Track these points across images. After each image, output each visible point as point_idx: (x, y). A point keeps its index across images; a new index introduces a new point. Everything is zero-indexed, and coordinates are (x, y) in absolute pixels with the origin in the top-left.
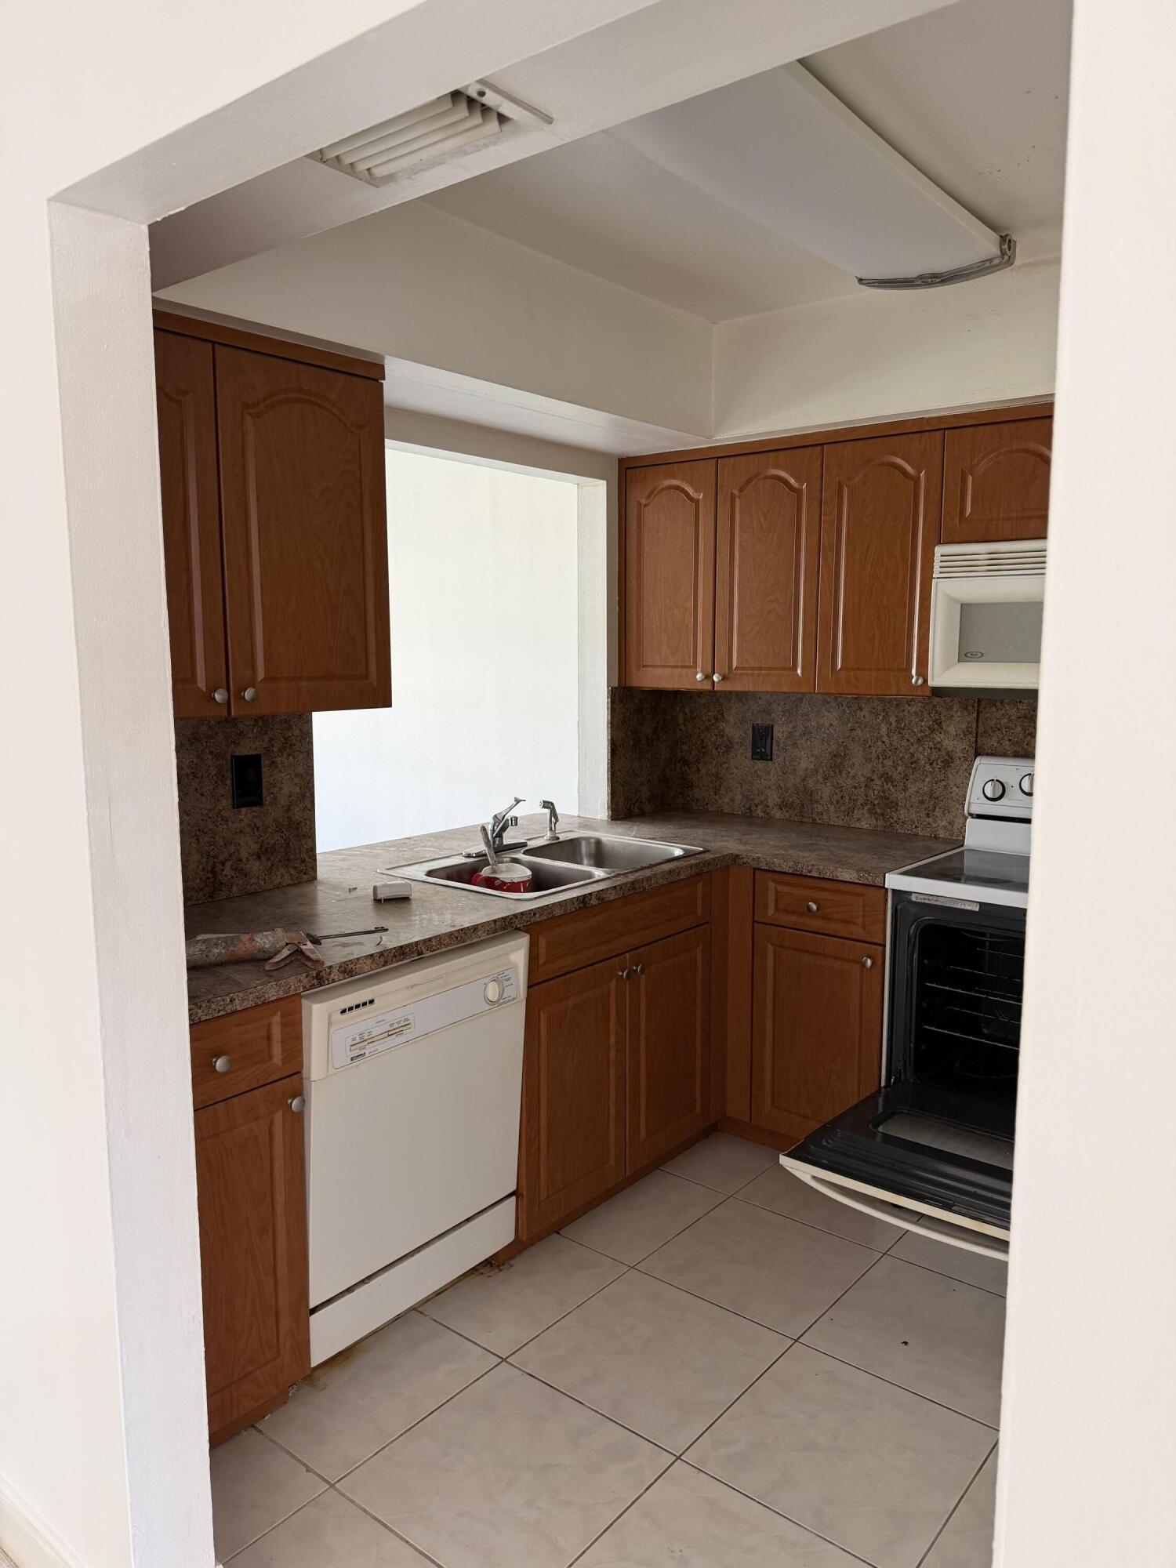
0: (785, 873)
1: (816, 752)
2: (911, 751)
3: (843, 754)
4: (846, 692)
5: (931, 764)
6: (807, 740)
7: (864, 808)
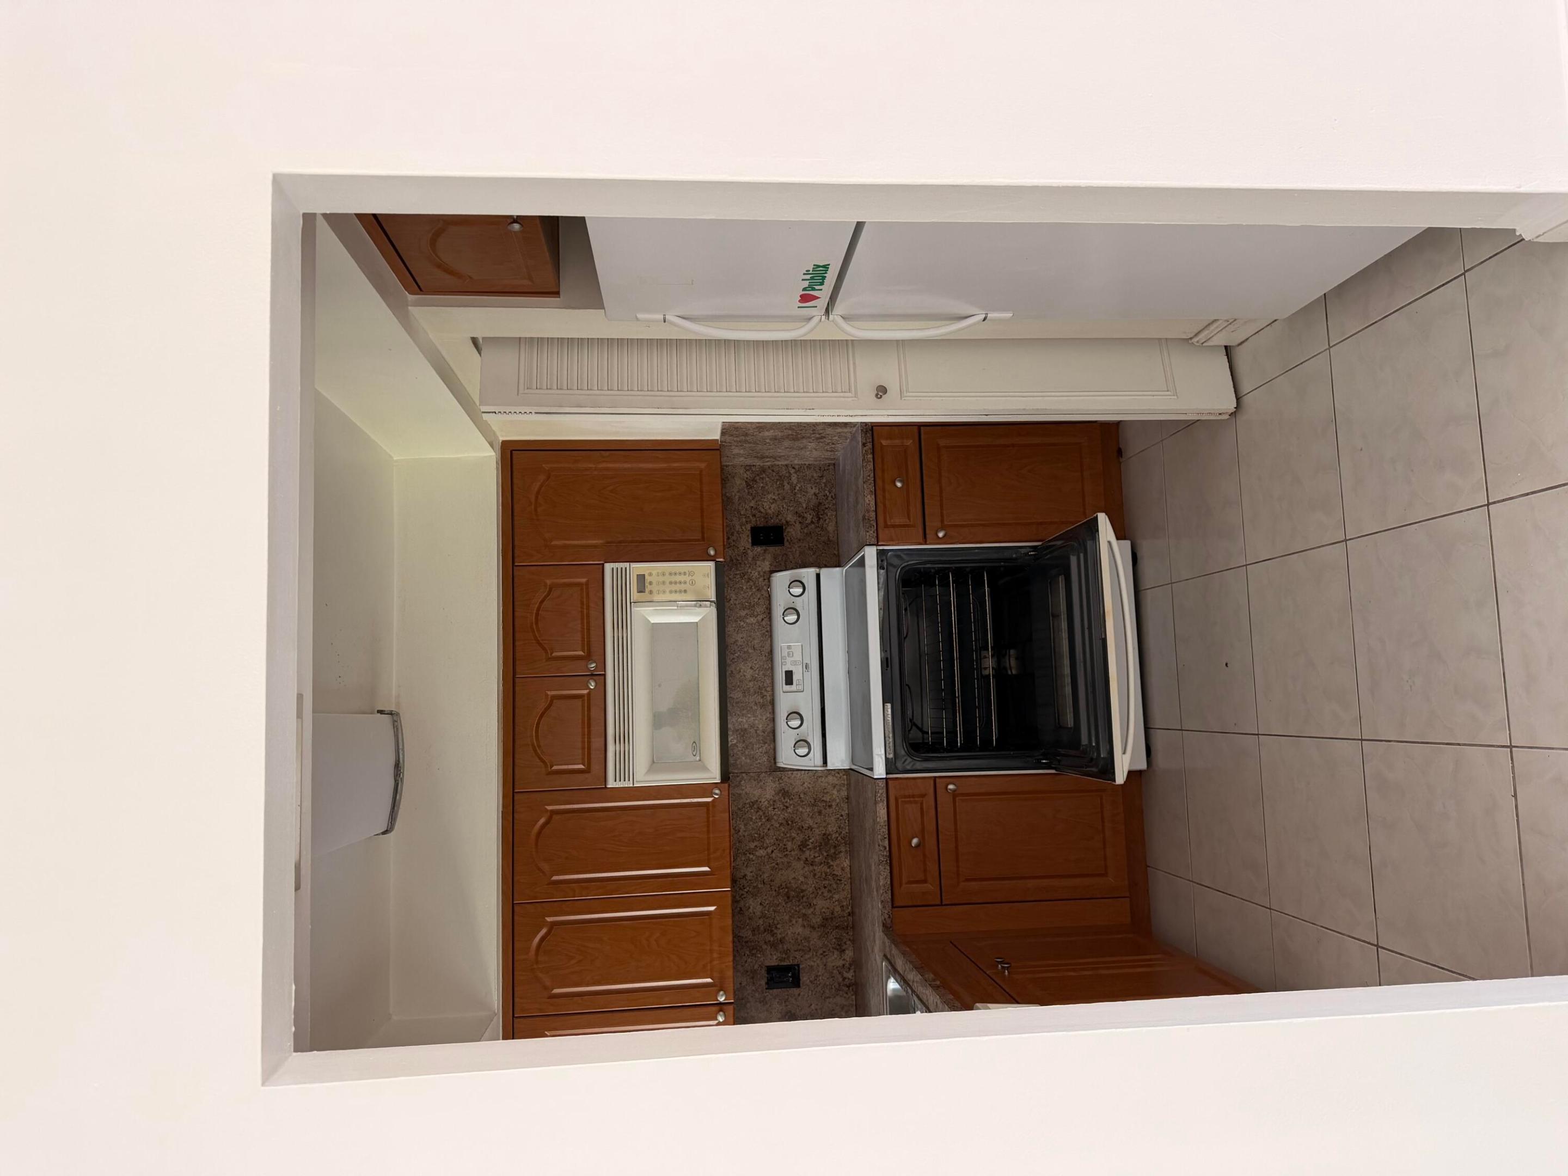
0: (891, 872)
1: (787, 918)
2: (778, 825)
3: (786, 890)
4: (728, 859)
5: (787, 807)
6: (776, 928)
7: (832, 866)
